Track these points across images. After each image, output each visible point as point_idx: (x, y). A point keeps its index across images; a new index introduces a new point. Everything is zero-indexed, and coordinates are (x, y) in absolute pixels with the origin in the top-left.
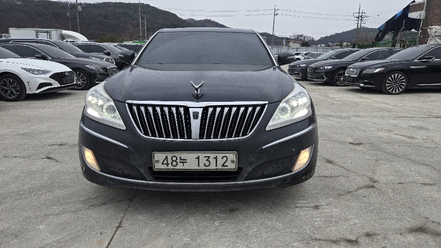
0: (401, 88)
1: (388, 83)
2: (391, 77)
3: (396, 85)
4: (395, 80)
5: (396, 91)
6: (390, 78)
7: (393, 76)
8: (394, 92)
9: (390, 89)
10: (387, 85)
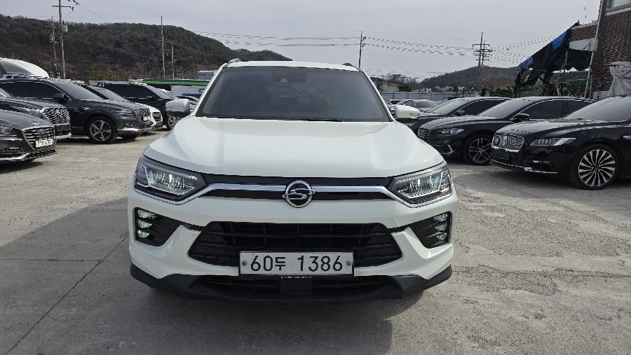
0: (607, 177)
1: (581, 167)
2: (589, 156)
3: (597, 171)
4: (595, 162)
5: (596, 182)
6: (585, 157)
7: (591, 153)
8: (593, 185)
9: (585, 179)
10: (580, 171)
